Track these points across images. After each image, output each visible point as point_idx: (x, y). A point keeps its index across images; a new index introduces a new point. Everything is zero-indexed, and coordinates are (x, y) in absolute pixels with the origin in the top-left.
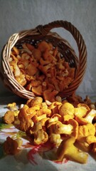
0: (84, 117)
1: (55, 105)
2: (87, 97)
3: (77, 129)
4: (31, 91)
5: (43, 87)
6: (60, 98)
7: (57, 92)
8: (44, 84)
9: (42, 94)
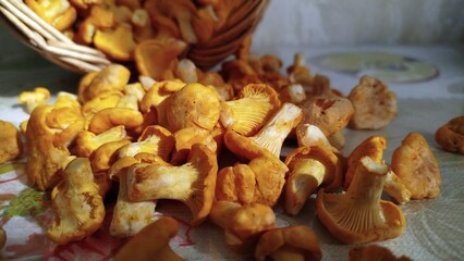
0: (256, 131)
1: (162, 91)
2: (296, 58)
3: (211, 181)
4: (92, 45)
5: (135, 29)
6: (189, 68)
7: (181, 45)
8: (140, 17)
9: (132, 53)
